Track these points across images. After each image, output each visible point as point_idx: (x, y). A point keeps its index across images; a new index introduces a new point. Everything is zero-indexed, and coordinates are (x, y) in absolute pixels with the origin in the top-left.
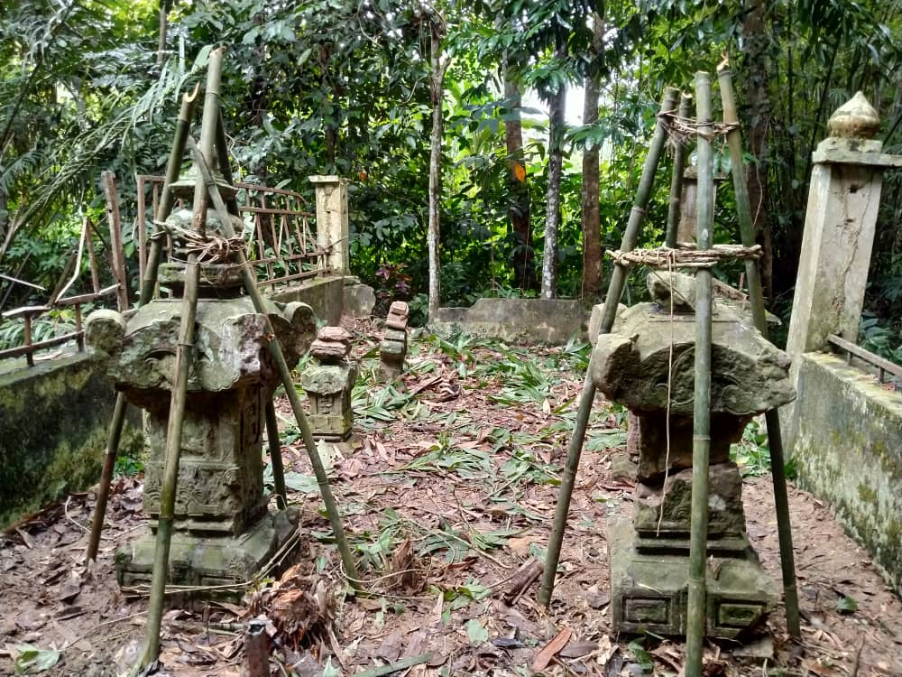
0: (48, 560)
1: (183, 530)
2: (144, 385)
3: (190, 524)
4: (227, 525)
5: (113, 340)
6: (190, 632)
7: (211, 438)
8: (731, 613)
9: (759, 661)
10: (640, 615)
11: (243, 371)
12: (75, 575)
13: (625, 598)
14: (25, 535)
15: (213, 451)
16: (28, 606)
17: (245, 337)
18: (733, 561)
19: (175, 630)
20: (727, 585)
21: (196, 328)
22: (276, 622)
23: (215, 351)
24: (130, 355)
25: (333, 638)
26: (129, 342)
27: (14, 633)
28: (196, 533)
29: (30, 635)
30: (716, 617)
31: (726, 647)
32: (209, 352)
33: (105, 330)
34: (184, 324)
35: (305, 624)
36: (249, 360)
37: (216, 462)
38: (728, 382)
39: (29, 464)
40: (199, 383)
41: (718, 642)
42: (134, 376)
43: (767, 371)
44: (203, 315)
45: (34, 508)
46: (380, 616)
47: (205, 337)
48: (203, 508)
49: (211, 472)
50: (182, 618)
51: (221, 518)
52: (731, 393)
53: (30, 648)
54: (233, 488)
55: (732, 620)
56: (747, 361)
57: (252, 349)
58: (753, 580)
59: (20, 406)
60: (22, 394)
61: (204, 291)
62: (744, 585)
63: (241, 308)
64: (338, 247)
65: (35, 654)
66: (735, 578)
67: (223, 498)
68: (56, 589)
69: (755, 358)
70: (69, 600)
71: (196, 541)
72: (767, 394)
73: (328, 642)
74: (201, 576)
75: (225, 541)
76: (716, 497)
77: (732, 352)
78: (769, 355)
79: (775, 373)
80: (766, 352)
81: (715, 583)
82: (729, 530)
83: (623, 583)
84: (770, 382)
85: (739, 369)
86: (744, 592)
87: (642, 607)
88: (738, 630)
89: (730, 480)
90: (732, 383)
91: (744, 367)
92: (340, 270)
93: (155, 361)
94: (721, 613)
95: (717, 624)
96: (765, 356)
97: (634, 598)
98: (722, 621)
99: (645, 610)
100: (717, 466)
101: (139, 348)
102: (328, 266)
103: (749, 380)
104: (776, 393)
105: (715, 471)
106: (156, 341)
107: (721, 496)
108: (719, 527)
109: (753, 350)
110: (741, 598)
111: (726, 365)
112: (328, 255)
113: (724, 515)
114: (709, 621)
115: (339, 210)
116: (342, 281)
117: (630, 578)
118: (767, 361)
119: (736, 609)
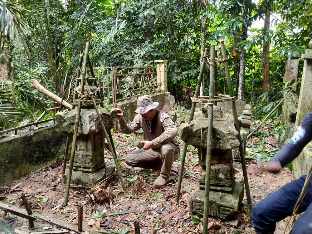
0: (54, 175)
1: (80, 170)
2: (69, 132)
3: (82, 169)
4: (90, 170)
5: (61, 120)
6: (78, 197)
7: (87, 146)
8: (224, 210)
9: (232, 226)
10: (197, 207)
11: (90, 130)
12: (58, 180)
13: (193, 202)
14: (50, 168)
15: (87, 150)
16: (45, 187)
17: (91, 121)
18: (227, 194)
19: (74, 196)
20: (223, 201)
21: (80, 118)
22: (95, 197)
23: (85, 124)
24: (65, 124)
25: (111, 203)
26: (65, 121)
27: (40, 193)
28: (83, 172)
29: (43, 194)
30: (219, 211)
31: (223, 220)
32: (83, 124)
33: (59, 118)
34: (77, 116)
35: (102, 198)
36: (92, 127)
37: (88, 153)
38: (219, 139)
39: (53, 150)
40: (81, 132)
41: (220, 219)
42: (67, 129)
43: (230, 137)
44: (83, 114)
45: (55, 161)
46: (128, 199)
47: (82, 120)
48: (85, 165)
49: (86, 156)
50: (77, 193)
51: (89, 168)
52: (221, 143)
53: (42, 197)
54: (92, 160)
55: (224, 212)
56: (223, 133)
57: (93, 123)
58: (231, 201)
59: (50, 134)
60: (51, 131)
61: (82, 107)
62: (228, 202)
63: (92, 112)
64: (163, 83)
65: (42, 198)
66: (226, 199)
67: (89, 163)
68: (53, 183)
69: (226, 132)
70: (55, 186)
71: (83, 173)
72: (230, 144)
73: (109, 204)
74: (83, 183)
75: (90, 174)
76: (222, 174)
77: (219, 131)
78: (230, 132)
79: (233, 137)
80: (229, 131)
81: (219, 200)
82: (226, 185)
83: (192, 197)
84: (231, 140)
85: (222, 136)
86: (227, 204)
87: (198, 205)
88: (226, 216)
89: (226, 169)
90: (220, 140)
91: (223, 135)
92: (164, 91)
93: (72, 126)
94: (221, 210)
95: (220, 213)
96: (229, 132)
97: (195, 202)
98: (221, 212)
99: (199, 206)
100: (222, 165)
101: (68, 122)
102: (160, 89)
103: (225, 139)
104: (232, 144)
105: (221, 166)
106: (72, 121)
107: (223, 174)
108: (222, 183)
109: (225, 130)
110: (226, 206)
111: (218, 134)
112: (160, 86)
113: (224, 180)
114: (217, 212)
115: (164, 71)
116: (164, 94)
117: (194, 196)
118: (230, 134)
119: (225, 209)
